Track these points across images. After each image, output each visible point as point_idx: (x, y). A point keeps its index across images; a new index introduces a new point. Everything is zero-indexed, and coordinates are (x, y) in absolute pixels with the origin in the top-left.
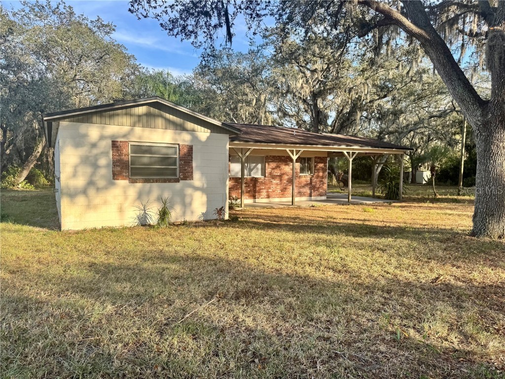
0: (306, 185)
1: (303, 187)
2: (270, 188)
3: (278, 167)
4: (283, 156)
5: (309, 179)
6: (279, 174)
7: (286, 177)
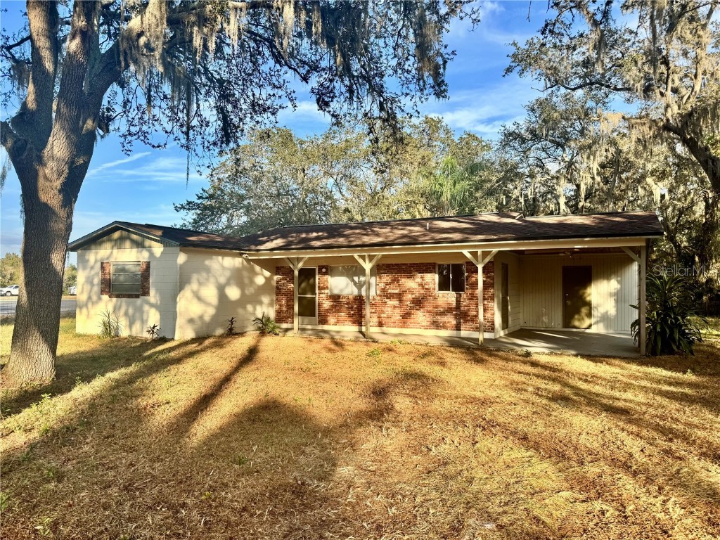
0: (449, 310)
1: (442, 314)
2: (383, 312)
3: (395, 280)
4: (404, 264)
5: (454, 299)
6: (396, 291)
7: (409, 297)
